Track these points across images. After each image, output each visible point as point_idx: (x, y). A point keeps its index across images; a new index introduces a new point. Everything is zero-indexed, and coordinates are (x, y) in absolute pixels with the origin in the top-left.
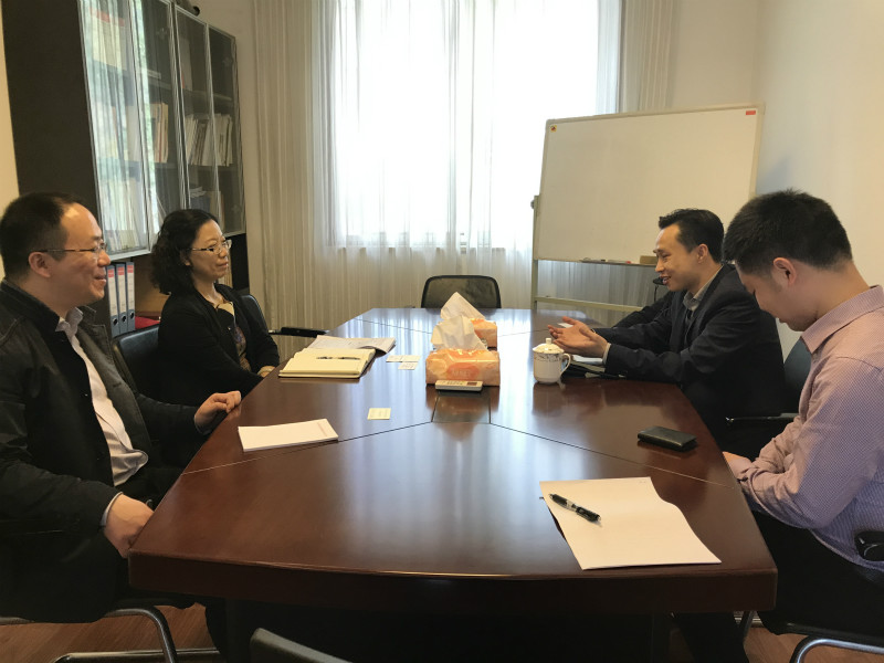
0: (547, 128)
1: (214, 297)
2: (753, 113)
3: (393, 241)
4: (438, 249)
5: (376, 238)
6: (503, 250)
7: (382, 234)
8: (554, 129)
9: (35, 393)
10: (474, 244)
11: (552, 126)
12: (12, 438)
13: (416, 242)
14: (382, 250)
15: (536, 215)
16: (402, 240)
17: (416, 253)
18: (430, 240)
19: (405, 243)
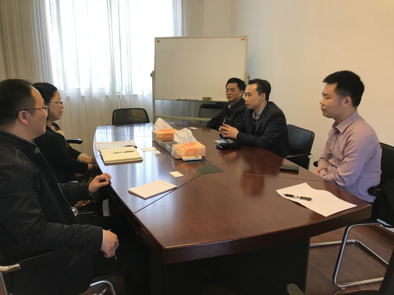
0: (155, 41)
2: (244, 40)
3: (83, 92)
4: (106, 96)
6: (137, 95)
7: (79, 89)
10: (124, 93)
11: (158, 40)
14: (78, 97)
15: (153, 79)
16: (89, 92)
18: (103, 92)
19: (91, 93)
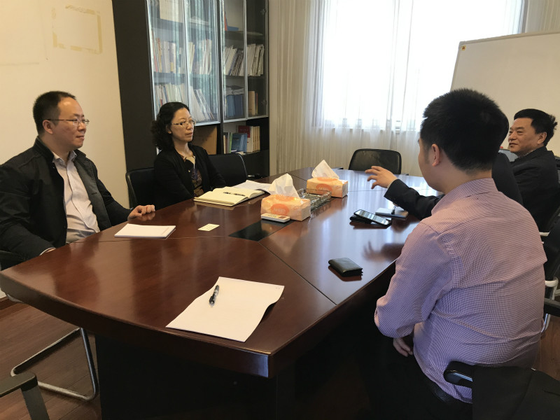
0: (459, 48)
1: (186, 153)
3: (352, 125)
4: (382, 131)
5: (341, 122)
7: (345, 120)
8: (464, 48)
9: (36, 193)
10: (404, 129)
11: (463, 46)
12: (18, 212)
13: (366, 126)
14: (344, 130)
17: (366, 133)
18: (375, 125)
19: (359, 126)
